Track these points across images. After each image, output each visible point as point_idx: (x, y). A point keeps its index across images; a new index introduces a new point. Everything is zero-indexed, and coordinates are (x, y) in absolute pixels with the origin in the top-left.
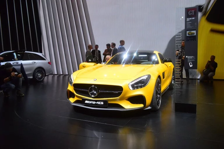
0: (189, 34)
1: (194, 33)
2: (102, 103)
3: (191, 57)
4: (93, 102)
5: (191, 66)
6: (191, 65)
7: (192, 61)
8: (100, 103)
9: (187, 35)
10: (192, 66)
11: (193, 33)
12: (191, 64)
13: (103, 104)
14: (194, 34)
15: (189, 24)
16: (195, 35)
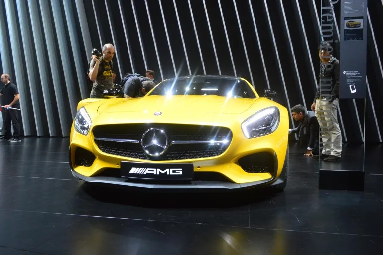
0: (348, 26)
1: (359, 25)
2: (179, 172)
3: (354, 73)
4: (155, 169)
5: (352, 92)
6: (353, 89)
7: (354, 82)
8: (174, 171)
9: (346, 28)
10: (355, 91)
11: (356, 25)
12: (352, 87)
13: (181, 173)
14: (359, 27)
15: (350, 5)
16: (361, 27)
